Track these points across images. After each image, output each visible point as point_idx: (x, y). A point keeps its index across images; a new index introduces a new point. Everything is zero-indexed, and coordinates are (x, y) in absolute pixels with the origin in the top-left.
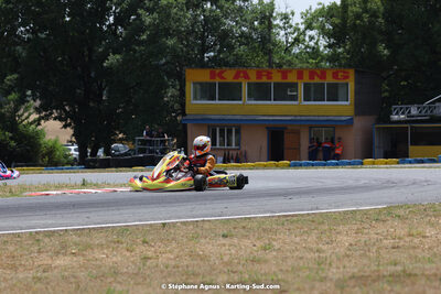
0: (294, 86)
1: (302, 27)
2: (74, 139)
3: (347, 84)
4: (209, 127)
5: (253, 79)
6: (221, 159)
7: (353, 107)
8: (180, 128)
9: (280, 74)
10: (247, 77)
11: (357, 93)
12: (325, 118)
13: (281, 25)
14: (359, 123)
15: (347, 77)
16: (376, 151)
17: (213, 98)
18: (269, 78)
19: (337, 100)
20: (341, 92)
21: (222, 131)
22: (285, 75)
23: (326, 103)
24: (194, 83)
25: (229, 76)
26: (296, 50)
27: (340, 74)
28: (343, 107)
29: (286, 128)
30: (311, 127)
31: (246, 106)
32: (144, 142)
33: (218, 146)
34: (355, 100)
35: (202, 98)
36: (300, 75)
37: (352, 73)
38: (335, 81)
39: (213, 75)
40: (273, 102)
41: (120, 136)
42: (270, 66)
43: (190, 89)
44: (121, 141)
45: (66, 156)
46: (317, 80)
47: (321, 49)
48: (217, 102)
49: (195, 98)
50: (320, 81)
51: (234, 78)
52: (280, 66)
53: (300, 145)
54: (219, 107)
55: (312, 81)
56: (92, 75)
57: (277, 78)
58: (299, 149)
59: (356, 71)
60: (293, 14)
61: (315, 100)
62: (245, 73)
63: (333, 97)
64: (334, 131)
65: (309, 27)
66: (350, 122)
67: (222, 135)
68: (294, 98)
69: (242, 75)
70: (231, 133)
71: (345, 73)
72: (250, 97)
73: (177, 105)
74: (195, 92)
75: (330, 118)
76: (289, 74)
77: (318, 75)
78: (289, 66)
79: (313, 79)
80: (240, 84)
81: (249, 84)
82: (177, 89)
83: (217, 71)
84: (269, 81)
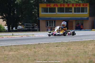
0: (71, 8)
2: (6, 25)
3: (87, 7)
4: (46, 20)
5: (59, 6)
6: (50, 30)
7: (88, 14)
8: (38, 21)
9: (67, 5)
10: (57, 6)
11: (90, 10)
12: (80, 18)
14: (90, 19)
15: (87, 5)
18: (64, 6)
19: (84, 12)
20: (85, 10)
21: (50, 22)
22: (68, 5)
23: (80, 13)
24: (42, 8)
25: (52, 6)
27: (85, 5)
28: (85, 15)
29: (69, 21)
30: (76, 20)
31: (57, 14)
32: (27, 25)
33: (49, 26)
34: (89, 12)
35: (44, 12)
36: (73, 5)
38: (83, 7)
39: (47, 6)
40: (65, 13)
41: (20, 24)
42: (64, 2)
43: (40, 9)
44: (20, 25)
45: (4, 30)
46: (78, 6)
48: (49, 13)
49: (42, 12)
50: (79, 7)
51: (54, 6)
52: (67, 2)
53: (73, 26)
54: (49, 15)
55: (76, 7)
56: (12, 6)
57: (66, 6)
59: (89, 4)
61: (77, 12)
64: (83, 21)
66: (88, 19)
67: (50, 23)
68: (71, 12)
69: (56, 5)
70: (53, 22)
71: (86, 4)
72: (58, 11)
73: (37, 14)
74: (42, 10)
75: (82, 18)
76: (70, 5)
77: (78, 5)
78: (70, 2)
79: (77, 6)
80: (55, 8)
81: (58, 8)
82: (37, 10)
83: (49, 4)
84: (64, 7)
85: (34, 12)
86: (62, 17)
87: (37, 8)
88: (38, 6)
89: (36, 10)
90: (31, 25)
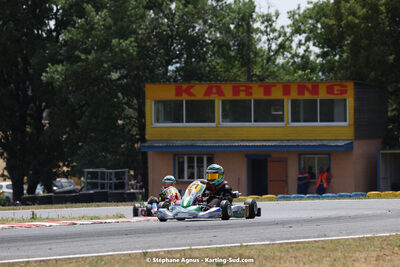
0: (279, 104)
1: (289, 31)
2: (6, 173)
3: (345, 100)
4: (175, 155)
5: (229, 95)
7: (352, 129)
8: (140, 157)
9: (262, 90)
10: (220, 93)
11: (357, 111)
12: (319, 143)
13: (263, 28)
14: (361, 149)
15: (345, 92)
16: (381, 182)
17: (179, 120)
18: (251, 94)
19: (332, 121)
20: (337, 111)
21: (191, 161)
22: (267, 91)
23: (319, 124)
24: (157, 102)
25: (199, 92)
26: (280, 60)
27: (336, 88)
28: (340, 130)
29: (269, 156)
30: (300, 155)
31: (220, 129)
32: (94, 175)
33: (186, 179)
34: (355, 118)
35: (166, 120)
36: (287, 90)
37: (350, 86)
38: (330, 97)
39: (179, 92)
40: (253, 124)
41: (65, 169)
42: (249, 79)
43: (150, 109)
44: (66, 175)
46: (307, 96)
47: (312, 58)
48: (185, 124)
49: (158, 121)
50: (314, 97)
51: (208, 93)
52: (261, 79)
53: (287, 176)
54: (186, 130)
55: (301, 98)
56: (30, 93)
57: (258, 94)
58: (286, 182)
59: (356, 84)
60: (277, 15)
61: (305, 121)
62: (219, 88)
63: (328, 116)
64: (330, 159)
65: (297, 31)
66: (349, 148)
67: (191, 167)
68: (280, 119)
69: (214, 90)
70: (203, 163)
71: (342, 86)
72: (225, 117)
73: (134, 128)
74: (157, 112)
75: (325, 143)
76: (273, 89)
77: (308, 90)
78: (274, 78)
79: (303, 94)
80: (213, 102)
81: (224, 102)
82: (134, 109)
83: (184, 87)
84: (248, 98)
85: (123, 119)
86: (243, 140)
87: (135, 101)
88: (140, 96)
89: (131, 110)
90: (111, 173)
